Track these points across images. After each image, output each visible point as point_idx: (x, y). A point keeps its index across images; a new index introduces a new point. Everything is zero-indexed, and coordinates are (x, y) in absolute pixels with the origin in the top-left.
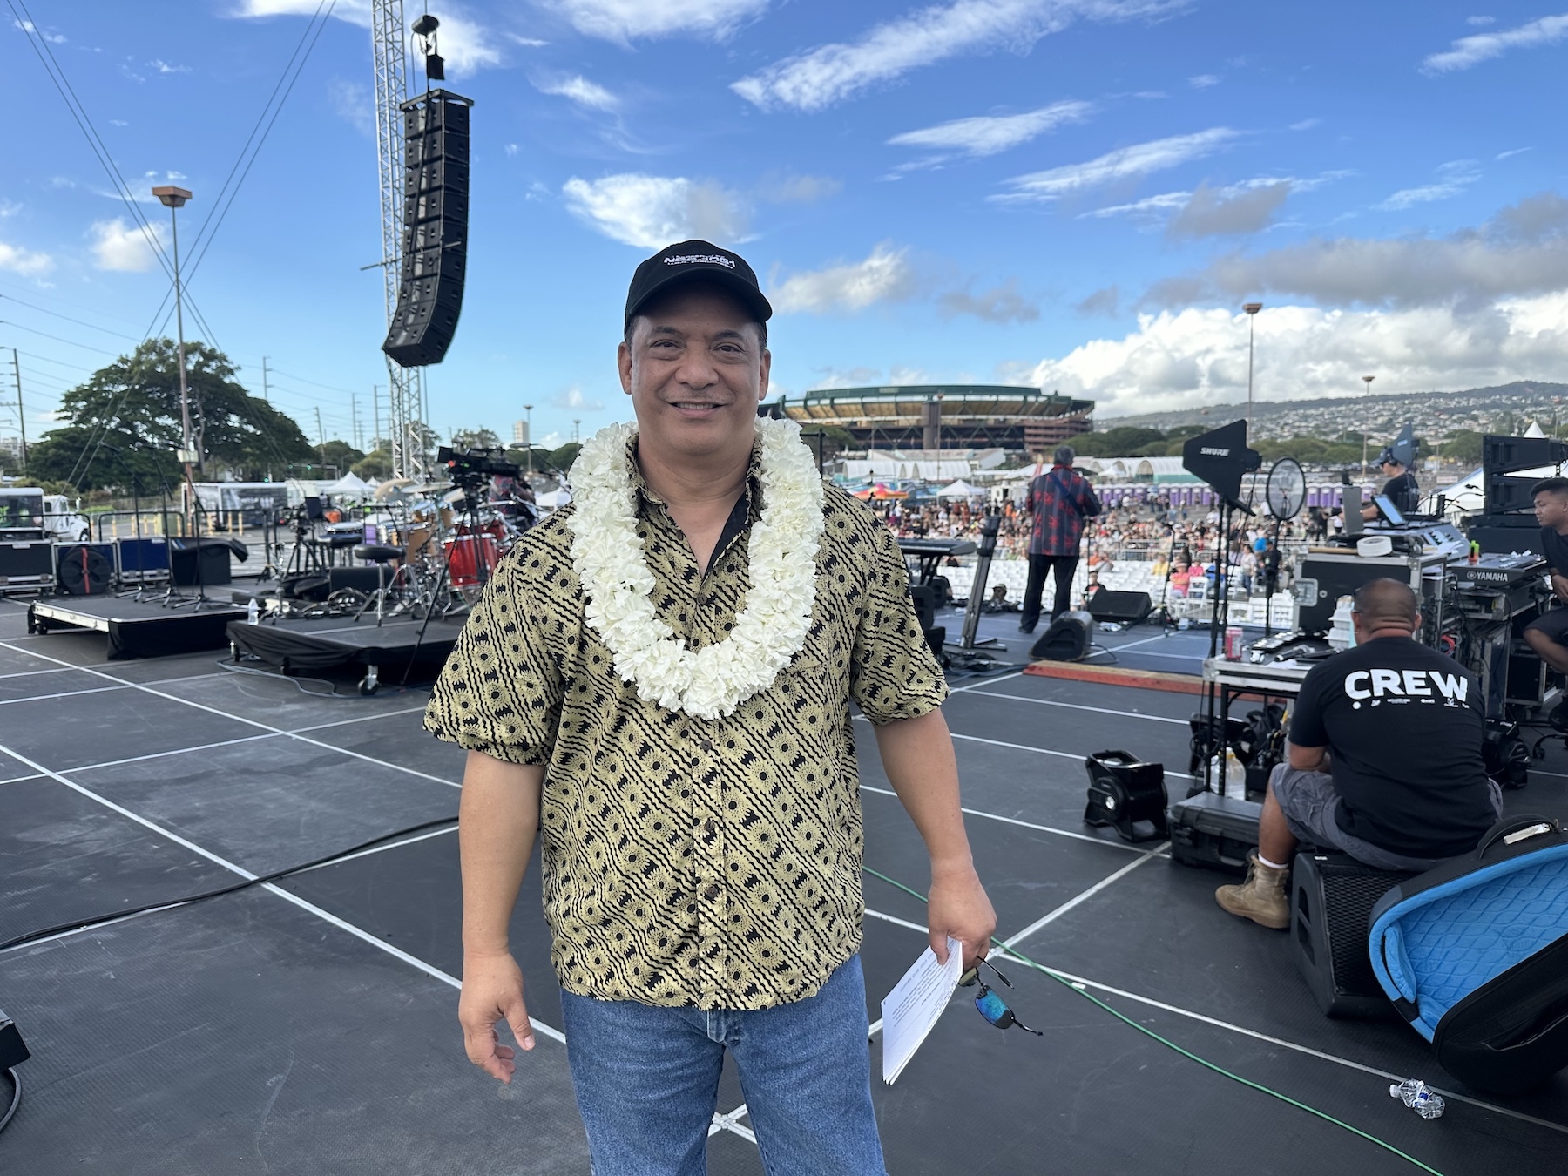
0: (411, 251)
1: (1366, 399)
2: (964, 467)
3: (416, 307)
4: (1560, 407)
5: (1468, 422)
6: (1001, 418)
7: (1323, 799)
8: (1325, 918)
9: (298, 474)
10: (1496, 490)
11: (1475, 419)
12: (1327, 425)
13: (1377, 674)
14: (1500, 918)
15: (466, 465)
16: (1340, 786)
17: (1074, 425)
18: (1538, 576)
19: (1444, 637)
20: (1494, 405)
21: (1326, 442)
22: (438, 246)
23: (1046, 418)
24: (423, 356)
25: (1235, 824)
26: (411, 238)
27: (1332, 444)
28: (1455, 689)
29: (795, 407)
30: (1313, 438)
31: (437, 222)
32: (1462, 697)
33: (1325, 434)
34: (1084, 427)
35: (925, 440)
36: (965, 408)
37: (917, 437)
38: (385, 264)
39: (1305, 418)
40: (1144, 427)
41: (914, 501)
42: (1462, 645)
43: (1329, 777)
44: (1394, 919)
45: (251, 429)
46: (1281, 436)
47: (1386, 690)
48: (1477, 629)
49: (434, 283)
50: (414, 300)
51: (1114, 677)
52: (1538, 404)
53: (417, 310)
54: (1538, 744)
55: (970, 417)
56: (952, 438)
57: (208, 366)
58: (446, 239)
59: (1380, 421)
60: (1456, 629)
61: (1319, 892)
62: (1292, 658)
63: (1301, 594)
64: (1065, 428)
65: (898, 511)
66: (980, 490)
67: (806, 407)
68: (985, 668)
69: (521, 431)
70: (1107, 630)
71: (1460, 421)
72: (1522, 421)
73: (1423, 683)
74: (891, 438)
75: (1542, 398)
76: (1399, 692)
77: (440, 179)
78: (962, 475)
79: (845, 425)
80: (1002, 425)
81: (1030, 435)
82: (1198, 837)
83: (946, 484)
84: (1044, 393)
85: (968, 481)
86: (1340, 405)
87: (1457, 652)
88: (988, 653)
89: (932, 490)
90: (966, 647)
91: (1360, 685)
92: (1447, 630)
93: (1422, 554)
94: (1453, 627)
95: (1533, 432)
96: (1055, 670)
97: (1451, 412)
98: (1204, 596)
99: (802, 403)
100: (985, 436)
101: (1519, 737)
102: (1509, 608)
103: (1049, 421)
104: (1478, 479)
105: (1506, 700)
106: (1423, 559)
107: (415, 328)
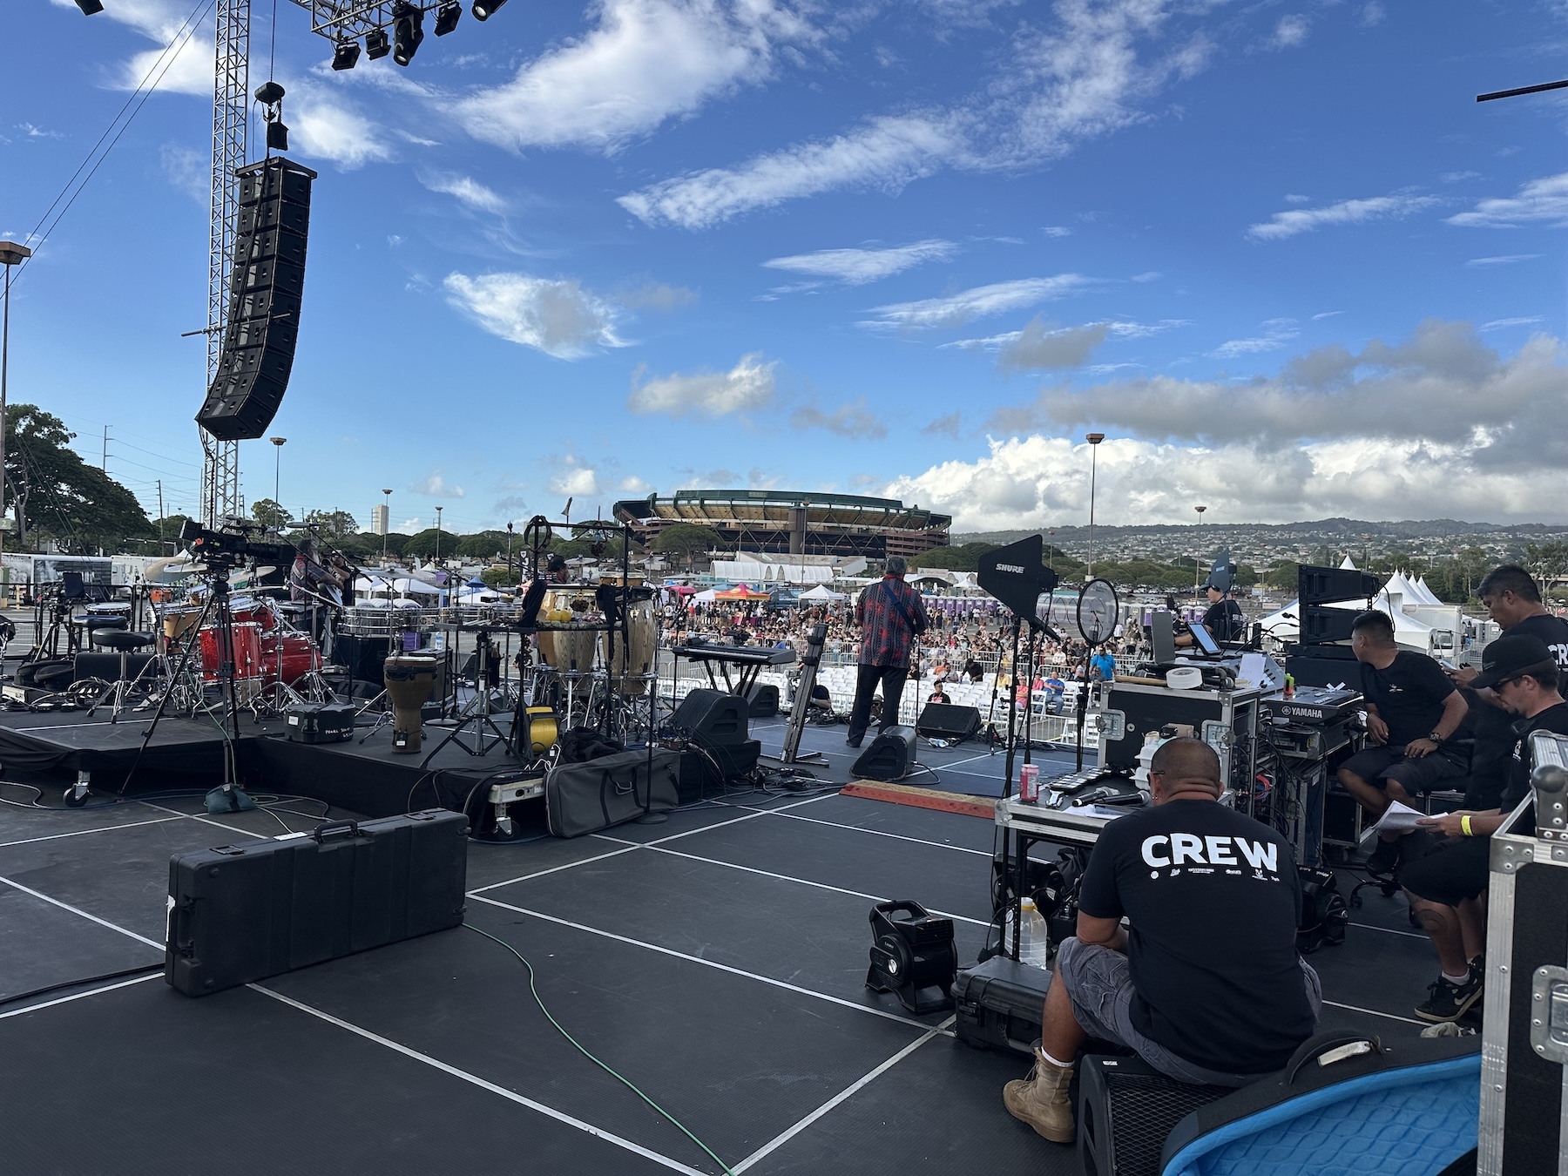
0: (236, 319)
1: (1199, 528)
2: (828, 572)
3: (237, 378)
4: (1370, 544)
5: (1289, 553)
6: (864, 527)
7: (1117, 986)
8: (1110, 1148)
9: (133, 549)
10: (1311, 620)
11: (1296, 550)
12: (1163, 550)
13: (1177, 838)
14: (1314, 1156)
15: (217, 544)
16: (1135, 973)
17: (931, 538)
18: (1352, 712)
19: (1259, 777)
20: (1312, 539)
21: (1162, 566)
22: (266, 316)
23: (906, 530)
24: (241, 429)
25: (1025, 1000)
26: (237, 306)
27: (1168, 568)
28: (1264, 858)
29: (665, 506)
30: (1151, 561)
31: (267, 292)
32: (1272, 866)
33: (1161, 558)
34: (941, 540)
35: (791, 545)
36: (830, 516)
37: (784, 541)
38: (209, 332)
39: (1144, 542)
40: (996, 543)
41: (777, 603)
42: (1277, 785)
43: (1123, 958)
44: (1189, 1162)
45: (82, 499)
46: (1121, 559)
47: (1187, 857)
48: (1292, 768)
49: (259, 356)
50: (236, 370)
51: (931, 800)
52: (1350, 540)
53: (238, 381)
54: (1355, 892)
55: (836, 525)
56: (817, 544)
57: (40, 431)
58: (274, 310)
59: (1211, 548)
60: (1271, 768)
61: (1105, 1107)
62: (1092, 802)
63: (1108, 727)
64: (923, 541)
65: (759, 611)
66: (841, 596)
67: (676, 506)
68: (799, 787)
69: (380, 516)
70: (934, 746)
71: (1282, 552)
72: (1336, 555)
73: (1227, 851)
74: (759, 541)
75: (1354, 535)
76: (1201, 860)
77: (273, 247)
78: (825, 581)
79: (714, 526)
80: (865, 535)
81: (891, 545)
82: (983, 1013)
83: (809, 587)
84: (904, 506)
85: (828, 586)
86: (1176, 532)
87: (1273, 792)
88: (807, 769)
89: (794, 593)
90: (786, 761)
91: (1159, 851)
92: (1261, 769)
93: (1234, 689)
94: (1268, 766)
95: (1347, 565)
96: (873, 791)
97: (1275, 543)
98: (1044, 710)
99: (672, 502)
100: (850, 544)
101: (1335, 889)
102: (1323, 747)
103: (910, 533)
104: (1294, 609)
105: (1323, 840)
106: (1235, 694)
107: (234, 399)
